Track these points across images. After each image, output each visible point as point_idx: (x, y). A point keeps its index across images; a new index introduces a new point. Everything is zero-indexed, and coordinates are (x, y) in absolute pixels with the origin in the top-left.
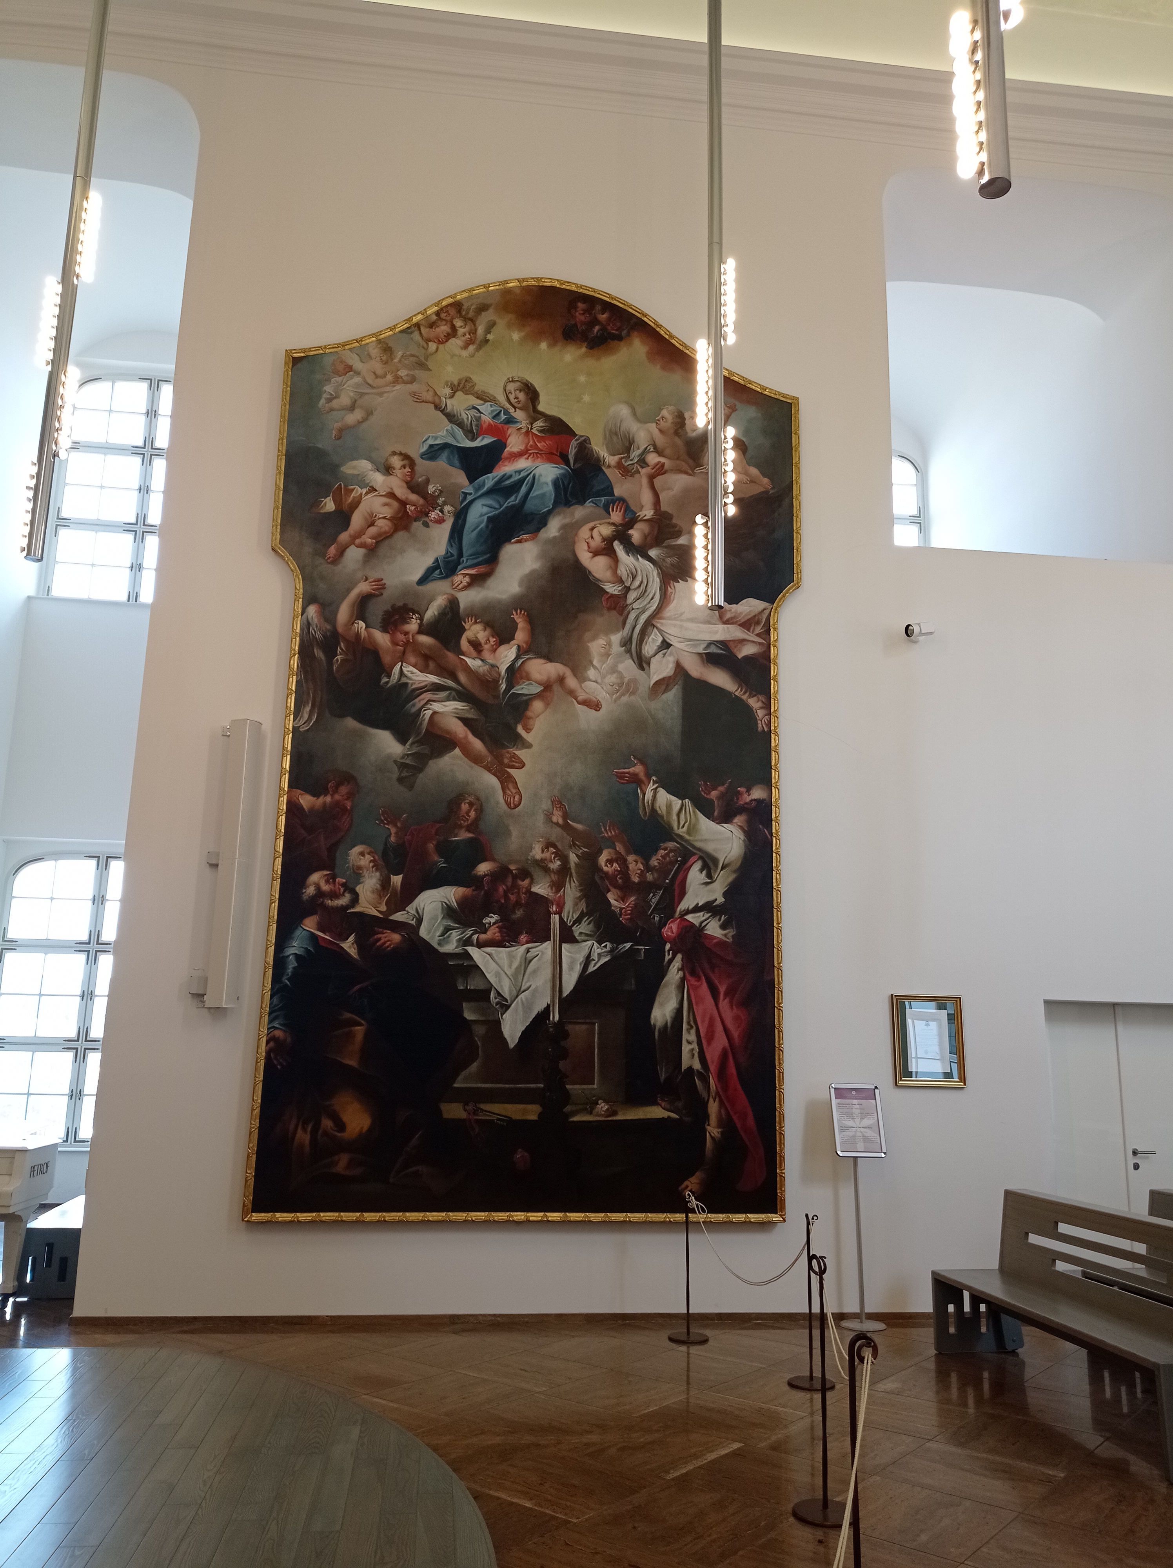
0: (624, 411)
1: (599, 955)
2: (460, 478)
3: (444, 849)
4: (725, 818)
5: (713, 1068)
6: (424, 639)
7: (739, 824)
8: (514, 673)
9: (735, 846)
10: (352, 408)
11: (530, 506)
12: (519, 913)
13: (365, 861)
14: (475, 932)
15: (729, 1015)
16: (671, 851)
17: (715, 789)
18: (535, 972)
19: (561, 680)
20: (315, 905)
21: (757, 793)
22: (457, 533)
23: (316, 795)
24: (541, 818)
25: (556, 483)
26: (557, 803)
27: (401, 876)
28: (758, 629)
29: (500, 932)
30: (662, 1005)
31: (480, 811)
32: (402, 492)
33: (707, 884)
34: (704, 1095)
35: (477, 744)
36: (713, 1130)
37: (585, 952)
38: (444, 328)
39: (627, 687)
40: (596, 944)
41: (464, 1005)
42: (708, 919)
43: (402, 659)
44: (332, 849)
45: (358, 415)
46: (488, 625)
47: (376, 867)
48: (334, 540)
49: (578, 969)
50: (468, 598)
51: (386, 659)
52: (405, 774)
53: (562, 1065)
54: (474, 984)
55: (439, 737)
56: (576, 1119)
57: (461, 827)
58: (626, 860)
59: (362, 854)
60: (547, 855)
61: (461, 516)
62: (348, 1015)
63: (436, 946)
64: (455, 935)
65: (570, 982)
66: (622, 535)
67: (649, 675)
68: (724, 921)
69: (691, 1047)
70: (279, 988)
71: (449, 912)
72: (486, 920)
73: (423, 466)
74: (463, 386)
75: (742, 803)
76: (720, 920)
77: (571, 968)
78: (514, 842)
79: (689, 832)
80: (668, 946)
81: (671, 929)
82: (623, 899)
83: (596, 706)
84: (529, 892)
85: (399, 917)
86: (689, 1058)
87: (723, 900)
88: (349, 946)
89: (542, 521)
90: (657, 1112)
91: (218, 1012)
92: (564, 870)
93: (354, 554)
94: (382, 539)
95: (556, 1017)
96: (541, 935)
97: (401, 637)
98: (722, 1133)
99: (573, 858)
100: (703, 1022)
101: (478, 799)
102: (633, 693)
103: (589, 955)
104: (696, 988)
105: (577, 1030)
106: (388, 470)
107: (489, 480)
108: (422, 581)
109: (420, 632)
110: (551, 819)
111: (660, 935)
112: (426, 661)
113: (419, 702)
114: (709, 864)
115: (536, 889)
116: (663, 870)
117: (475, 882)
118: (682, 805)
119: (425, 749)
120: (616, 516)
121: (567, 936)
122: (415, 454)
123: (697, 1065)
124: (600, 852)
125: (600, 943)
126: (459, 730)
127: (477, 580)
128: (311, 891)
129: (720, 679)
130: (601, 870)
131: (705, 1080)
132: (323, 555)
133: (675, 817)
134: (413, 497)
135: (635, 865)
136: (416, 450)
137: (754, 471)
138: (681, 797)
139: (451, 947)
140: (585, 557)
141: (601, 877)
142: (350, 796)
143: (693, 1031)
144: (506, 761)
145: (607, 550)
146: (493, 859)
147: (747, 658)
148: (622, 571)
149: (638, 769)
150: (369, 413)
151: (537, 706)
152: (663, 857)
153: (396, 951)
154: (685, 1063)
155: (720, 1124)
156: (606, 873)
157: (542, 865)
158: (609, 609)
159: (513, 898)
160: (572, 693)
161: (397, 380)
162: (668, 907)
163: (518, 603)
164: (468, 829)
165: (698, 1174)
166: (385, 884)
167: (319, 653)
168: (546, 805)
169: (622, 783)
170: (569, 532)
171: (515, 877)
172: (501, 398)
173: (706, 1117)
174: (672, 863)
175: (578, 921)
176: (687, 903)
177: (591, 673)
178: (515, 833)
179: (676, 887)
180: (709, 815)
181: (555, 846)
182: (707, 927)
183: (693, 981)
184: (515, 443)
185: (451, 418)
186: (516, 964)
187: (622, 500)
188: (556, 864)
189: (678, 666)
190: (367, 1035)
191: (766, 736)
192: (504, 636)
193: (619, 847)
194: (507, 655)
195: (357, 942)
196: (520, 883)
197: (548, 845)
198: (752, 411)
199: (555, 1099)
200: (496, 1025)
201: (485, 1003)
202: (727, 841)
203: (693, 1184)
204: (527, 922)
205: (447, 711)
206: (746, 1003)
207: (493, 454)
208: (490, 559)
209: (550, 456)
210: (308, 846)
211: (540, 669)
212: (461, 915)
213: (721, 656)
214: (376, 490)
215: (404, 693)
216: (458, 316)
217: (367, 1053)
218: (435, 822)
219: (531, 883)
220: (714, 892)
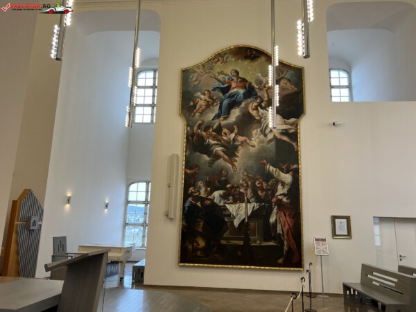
0: (260, 75)
1: (257, 206)
2: (221, 95)
3: (219, 181)
4: (287, 172)
5: (285, 233)
6: (214, 133)
7: (291, 174)
8: (234, 140)
10: (196, 80)
11: (237, 100)
12: (237, 196)
13: (202, 185)
14: (227, 201)
16: (274, 181)
17: (284, 165)
18: (241, 210)
19: (246, 141)
20: (191, 195)
21: (295, 166)
22: (220, 108)
23: (190, 170)
24: (241, 174)
25: (243, 94)
26: (245, 170)
27: (209, 188)
28: (295, 126)
29: (233, 201)
30: (272, 218)
31: (227, 173)
32: (208, 99)
33: (283, 189)
34: (283, 239)
35: (226, 157)
36: (286, 248)
38: (216, 60)
39: (261, 142)
42: (283, 197)
43: (209, 138)
44: (194, 182)
45: (197, 82)
46: (228, 129)
47: (204, 186)
48: (193, 111)
49: (251, 209)
50: (223, 123)
51: (205, 138)
52: (210, 164)
53: (248, 232)
54: (227, 213)
55: (218, 156)
56: (252, 245)
57: (223, 176)
58: (262, 183)
59: (201, 183)
60: (243, 182)
61: (221, 104)
62: (199, 220)
63: (218, 204)
64: (222, 202)
65: (250, 212)
66: (260, 105)
67: (267, 138)
68: (287, 198)
69: (279, 228)
70: (184, 213)
71: (221, 196)
72: (230, 198)
73: (212, 92)
74: (221, 73)
75: (291, 169)
78: (236, 179)
79: (278, 176)
80: (273, 204)
82: (262, 192)
83: (254, 147)
84: (239, 191)
85: (210, 197)
86: (279, 230)
87: (287, 192)
88: (199, 204)
89: (240, 103)
90: (271, 243)
91: (171, 219)
92: (247, 186)
93: (197, 114)
94: (203, 110)
95: (246, 221)
96: (242, 201)
97: (208, 133)
98: (288, 249)
99: (249, 183)
100: (282, 222)
101: (226, 170)
102: (263, 143)
103: (254, 206)
104: (280, 214)
105: (252, 224)
106: (204, 94)
107: (228, 94)
108: (213, 119)
109: (213, 131)
110: (244, 174)
111: (271, 201)
112: (214, 138)
113: (213, 148)
114: (283, 184)
115: (241, 191)
116: (272, 186)
117: (227, 189)
118: (276, 170)
119: (214, 159)
120: (258, 101)
121: (249, 202)
122: (210, 90)
123: (281, 232)
124: (256, 181)
125: (256, 203)
126: (222, 154)
127: (225, 119)
128: (190, 192)
129: (285, 138)
130: (256, 186)
131: (283, 236)
133: (274, 173)
134: (210, 100)
136: (210, 89)
137: (293, 86)
138: (276, 168)
139: (222, 204)
140: (251, 111)
141: (256, 188)
142: (198, 170)
143: (280, 224)
144: (233, 161)
145: (256, 109)
146: (231, 184)
147: (292, 133)
148: (260, 114)
149: (265, 161)
150: (200, 81)
151: (240, 147)
153: (209, 206)
154: (278, 232)
155: (288, 247)
156: (258, 187)
157: (242, 185)
159: (235, 193)
160: (248, 144)
161: (206, 73)
162: (273, 195)
164: (225, 177)
165: (282, 258)
166: (206, 190)
167: (190, 138)
168: (243, 171)
169: (261, 165)
170: (247, 105)
172: (230, 74)
173: (284, 245)
174: (274, 184)
175: (251, 198)
176: (278, 193)
177: (253, 139)
178: (235, 177)
179: (275, 190)
180: (283, 172)
182: (283, 199)
183: (280, 212)
184: (233, 85)
185: (219, 80)
186: (236, 208)
188: (245, 185)
189: (275, 136)
190: (204, 224)
192: (232, 131)
193: (261, 180)
194: (233, 135)
195: (201, 203)
196: (237, 189)
197: (244, 180)
198: (292, 72)
199: (247, 240)
200: (232, 222)
201: (230, 217)
202: (287, 178)
203: (281, 261)
204: (239, 198)
205: (219, 149)
206: (293, 218)
207: (229, 88)
208: (228, 113)
209: (242, 87)
210: (189, 182)
211: (241, 138)
212: (224, 197)
213: (285, 133)
214: (202, 99)
215: (209, 146)
216: (220, 56)
217: (203, 228)
218: (217, 175)
219: (240, 189)
220: (284, 191)
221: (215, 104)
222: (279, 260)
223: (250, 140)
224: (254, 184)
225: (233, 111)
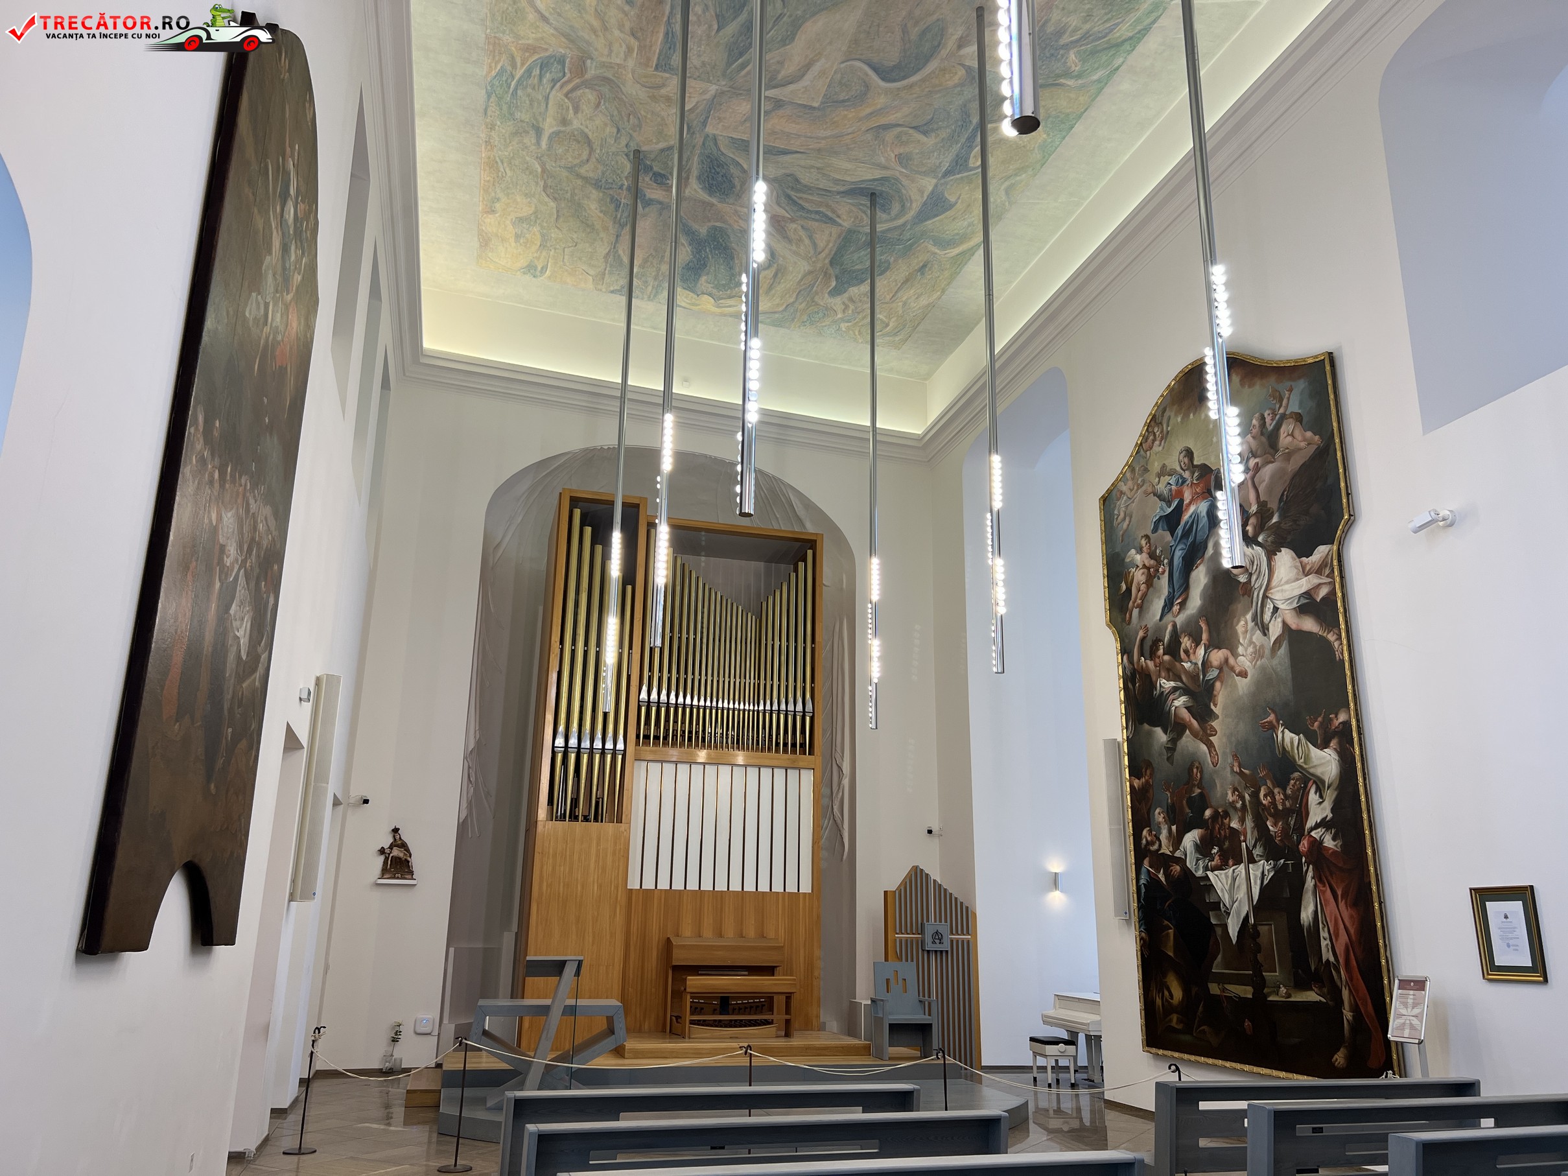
3: (1190, 803)
4: (1324, 746)
5: (1341, 960)
6: (1166, 658)
7: (1334, 747)
8: (1206, 664)
9: (1333, 767)
10: (1124, 519)
11: (1198, 538)
12: (1227, 844)
13: (1161, 818)
14: (1210, 861)
15: (1346, 914)
16: (1298, 779)
17: (1316, 720)
18: (1238, 887)
19: (1227, 661)
20: (1147, 850)
21: (1343, 718)
22: (1171, 577)
23: (1138, 778)
24: (1229, 769)
25: (1207, 514)
26: (1235, 756)
27: (1175, 826)
28: (1327, 571)
29: (1220, 859)
30: (1306, 908)
31: (1202, 772)
32: (1147, 561)
33: (1320, 803)
34: (1339, 983)
35: (1195, 724)
37: (1261, 870)
38: (1151, 438)
39: (1257, 653)
40: (1266, 863)
42: (1324, 833)
43: (1160, 675)
44: (1149, 813)
45: (1127, 521)
46: (1190, 635)
47: (1165, 821)
48: (1127, 609)
49: (1259, 882)
50: (1180, 620)
51: (1154, 678)
52: (1169, 755)
53: (1259, 958)
54: (1213, 898)
55: (1180, 724)
56: (1270, 999)
57: (1195, 785)
58: (1273, 793)
59: (1160, 813)
60: (1235, 797)
61: (1171, 563)
62: (1166, 922)
63: (1194, 872)
64: (1201, 864)
65: (1256, 893)
67: (1269, 638)
68: (1334, 833)
69: (1326, 942)
70: (1140, 906)
71: (1197, 848)
72: (1213, 852)
75: (1333, 728)
76: (1331, 833)
77: (1255, 883)
79: (1305, 762)
80: (1303, 860)
81: (1304, 845)
82: (1275, 824)
83: (1243, 674)
84: (1229, 827)
85: (1177, 853)
86: (1326, 952)
87: (1332, 815)
88: (1161, 876)
89: (1206, 546)
90: (1313, 996)
92: (1244, 808)
94: (1144, 597)
95: (1252, 921)
96: (1238, 859)
97: (1157, 660)
98: (1353, 1016)
99: (1247, 797)
100: (1331, 921)
101: (1200, 763)
102: (1262, 657)
103: (1263, 872)
104: (1324, 892)
105: (1263, 929)
106: (1141, 550)
107: (1180, 530)
108: (1161, 618)
110: (1233, 769)
111: (1299, 851)
112: (1169, 673)
113: (1169, 703)
114: (1320, 787)
115: (1232, 825)
116: (1294, 797)
117: (1205, 824)
118: (1299, 740)
119: (1175, 735)
121: (1252, 860)
124: (1260, 789)
125: (1268, 861)
126: (1187, 716)
127: (1183, 605)
129: (1309, 625)
130: (1262, 804)
131: (1339, 971)
132: (1125, 620)
133: (1296, 751)
134: (1152, 562)
135: (1279, 796)
136: (1150, 528)
137: (1309, 434)
138: (1298, 734)
139: (1200, 873)
141: (1263, 810)
142: (1151, 775)
143: (1326, 929)
144: (1209, 732)
146: (1211, 806)
147: (1323, 599)
148: (1247, 561)
149: (1273, 717)
150: (1131, 517)
151: (1218, 684)
152: (1294, 786)
153: (1179, 878)
154: (1324, 956)
155: (1351, 1009)
156: (1265, 806)
157: (1233, 804)
158: (1243, 595)
159: (1223, 833)
160: (1233, 669)
161: (1138, 487)
162: (1300, 828)
164: (1199, 786)
165: (1342, 1049)
166: (1170, 830)
168: (1230, 760)
169: (1265, 731)
171: (1222, 818)
173: (1341, 1002)
174: (1298, 790)
175: (1255, 846)
176: (1310, 823)
177: (1240, 650)
178: (1218, 784)
179: (1303, 810)
180: (1315, 744)
181: (1238, 791)
182: (1325, 840)
183: (1321, 887)
185: (1160, 497)
186: (1229, 882)
188: (1239, 805)
189: (1285, 625)
190: (1174, 935)
193: (1270, 783)
194: (1201, 653)
195: (1164, 873)
196: (1225, 821)
197: (1235, 789)
199: (1259, 984)
200: (1226, 928)
201: (1219, 912)
202: (1328, 763)
203: (1339, 1058)
204: (1231, 850)
205: (1180, 704)
206: (1355, 905)
207: (1179, 511)
208: (1186, 587)
209: (1202, 496)
210: (1141, 812)
211: (1217, 656)
212: (1203, 849)
213: (1307, 605)
214: (1138, 566)
215: (1163, 698)
216: (1155, 425)
217: (1176, 948)
218: (1185, 785)
219: (1230, 820)
220: (1324, 809)
221: (1160, 570)
222: (1336, 1056)
224: (1255, 797)
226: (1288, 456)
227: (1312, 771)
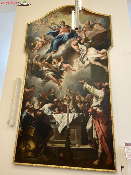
1: (76, 115)
2: (52, 37)
3: (49, 97)
4: (100, 89)
5: (99, 138)
6: (46, 63)
7: (103, 90)
8: (61, 67)
9: (102, 94)
10: (36, 30)
11: (63, 40)
12: (61, 108)
13: (36, 100)
14: (54, 111)
15: (102, 127)
16: (90, 95)
17: (98, 83)
18: (64, 119)
19: (69, 67)
20: (27, 107)
21: (106, 84)
22: (52, 46)
23: (28, 89)
24: (65, 91)
25: (68, 35)
26: (68, 88)
27: (41, 102)
28: (105, 54)
29: (58, 111)
30: (89, 125)
31: (55, 90)
32: (43, 41)
34: (98, 144)
35: (55, 79)
36: (100, 151)
37: (73, 115)
38: (50, 16)
41: (52, 125)
43: (43, 66)
44: (30, 98)
45: (37, 30)
46: (57, 59)
47: (37, 100)
48: (33, 49)
49: (72, 118)
50: (53, 55)
51: (40, 66)
52: (43, 85)
53: (69, 137)
54: (53, 121)
55: (48, 78)
56: (72, 147)
57: (51, 93)
59: (35, 98)
60: (66, 97)
61: (52, 43)
62: (32, 127)
63: (47, 114)
64: (50, 112)
65: (71, 121)
66: (79, 42)
67: (84, 64)
68: (101, 108)
69: (94, 134)
70: (21, 122)
71: (49, 108)
72: (56, 109)
73: (47, 36)
74: (53, 23)
75: (103, 86)
77: (71, 118)
78: (61, 95)
79: (93, 92)
80: (89, 114)
81: (90, 110)
82: (80, 105)
83: (75, 71)
84: (63, 104)
85: (41, 109)
86: (94, 136)
88: (33, 114)
89: (66, 42)
90: (88, 147)
92: (69, 100)
93: (36, 51)
94: (40, 48)
95: (68, 127)
96: (65, 112)
97: (42, 63)
98: (102, 152)
99: (71, 98)
100: (97, 128)
101: (54, 88)
102: (82, 68)
103: (74, 115)
104: (95, 122)
106: (41, 38)
107: (57, 37)
108: (46, 54)
109: (46, 62)
110: (67, 91)
111: (88, 111)
112: (47, 66)
113: (45, 73)
114: (97, 98)
115: (64, 103)
116: (88, 99)
117: (54, 102)
118: (91, 87)
119: (46, 80)
120: (78, 39)
121: (70, 112)
122: (45, 35)
123: (96, 137)
124: (76, 96)
125: (76, 113)
126: (52, 77)
127: (55, 52)
128: (27, 105)
129: (98, 64)
130: (76, 99)
131: (98, 140)
132: (31, 52)
133: (90, 89)
134: (45, 41)
135: (82, 98)
137: (103, 28)
138: (91, 85)
139: (49, 114)
140: (73, 46)
142: (34, 89)
143: (95, 130)
144: (59, 81)
145: (77, 45)
146: (57, 99)
147: (103, 60)
148: (79, 48)
149: (83, 81)
150: (39, 30)
151: (65, 72)
152: (88, 97)
153: (40, 115)
154: (94, 137)
155: (101, 150)
156: (77, 100)
157: (65, 99)
158: (77, 54)
159: (60, 105)
160: (71, 69)
161: (43, 24)
162: (89, 106)
163: (62, 55)
164: (53, 93)
165: (97, 160)
166: (39, 103)
167: (30, 67)
168: (66, 88)
169: (80, 84)
170: (70, 43)
171: (61, 101)
172: (59, 24)
173: (98, 148)
174: (90, 98)
175: (72, 109)
176: (93, 105)
177: (74, 65)
178: (61, 93)
179: (91, 102)
180: (97, 89)
181: (68, 96)
182: (97, 110)
183: (95, 120)
184: (61, 30)
185: (51, 28)
186: (61, 117)
187: (79, 36)
188: (68, 99)
189: (90, 63)
190: (35, 130)
191: (108, 73)
192: (59, 61)
193: (80, 95)
194: (60, 64)
195: (34, 114)
196: (62, 102)
197: (67, 95)
198: (102, 19)
199: (68, 143)
200: (57, 129)
201: (55, 125)
202: (100, 93)
203: (96, 162)
204: (63, 110)
205: (50, 74)
206: (106, 125)
207: (58, 33)
208: (57, 48)
209: (67, 31)
210: (27, 98)
211: (65, 65)
212: (52, 109)
213: (98, 60)
214: (39, 41)
215: (43, 72)
216: (53, 14)
217: (35, 134)
218: (47, 92)
219: (64, 102)
220: (98, 103)
221: (48, 43)
222: (95, 162)
223: (72, 66)
224: (74, 98)
225: (60, 47)
226: (96, 30)
227: (95, 94)
